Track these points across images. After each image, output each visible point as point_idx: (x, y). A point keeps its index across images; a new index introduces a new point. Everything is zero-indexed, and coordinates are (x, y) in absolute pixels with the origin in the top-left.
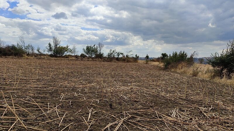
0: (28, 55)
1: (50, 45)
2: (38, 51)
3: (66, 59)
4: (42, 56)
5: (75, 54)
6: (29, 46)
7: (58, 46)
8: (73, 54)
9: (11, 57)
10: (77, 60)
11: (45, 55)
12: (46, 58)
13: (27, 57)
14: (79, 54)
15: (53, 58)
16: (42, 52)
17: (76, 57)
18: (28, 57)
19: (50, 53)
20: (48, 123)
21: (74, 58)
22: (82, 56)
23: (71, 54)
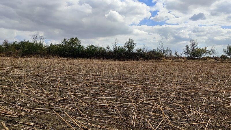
0: (167, 58)
1: (187, 47)
2: (176, 54)
3: (204, 61)
4: (179, 59)
5: (215, 56)
6: (167, 50)
7: (195, 48)
8: (212, 56)
9: (152, 60)
10: (217, 62)
11: (182, 58)
12: (183, 61)
13: (165, 60)
14: (219, 56)
15: (191, 61)
16: (180, 55)
17: (216, 58)
18: (167, 60)
19: (187, 56)
20: (192, 125)
21: (213, 60)
22: (223, 57)
23: (209, 56)
